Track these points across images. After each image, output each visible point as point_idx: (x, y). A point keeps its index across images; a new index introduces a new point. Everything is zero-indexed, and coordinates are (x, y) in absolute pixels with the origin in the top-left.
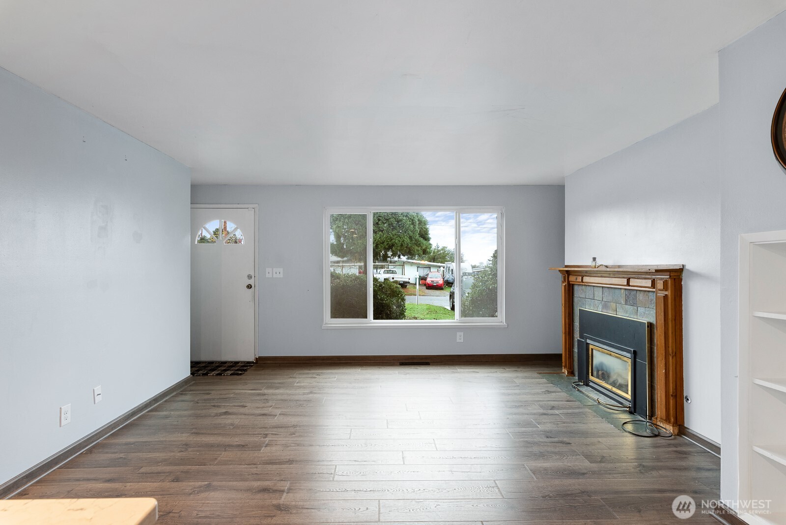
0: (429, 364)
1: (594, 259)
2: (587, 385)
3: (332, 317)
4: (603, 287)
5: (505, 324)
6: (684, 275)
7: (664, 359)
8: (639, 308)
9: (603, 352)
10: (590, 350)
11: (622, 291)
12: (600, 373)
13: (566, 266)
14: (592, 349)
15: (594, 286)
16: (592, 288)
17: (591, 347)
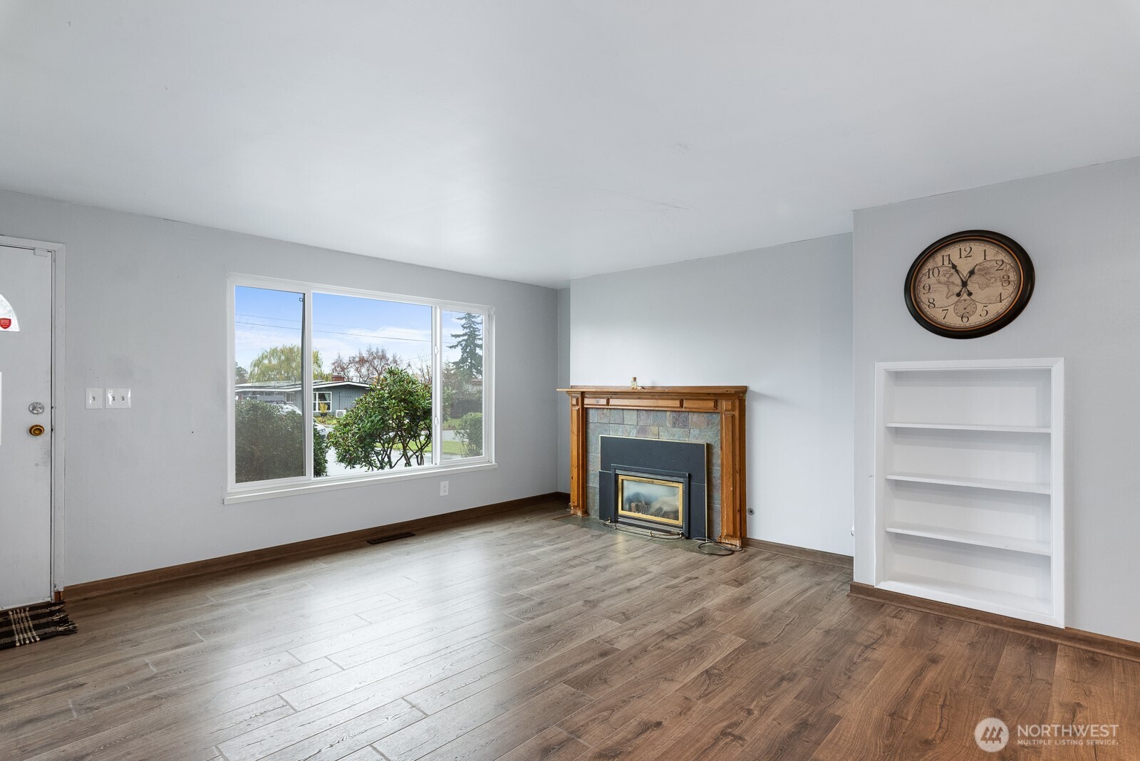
0: (414, 535)
1: (635, 379)
2: (616, 522)
3: (237, 481)
4: (637, 410)
5: (494, 463)
6: (748, 397)
7: (731, 478)
8: (692, 431)
9: (640, 482)
10: (620, 481)
11: (668, 413)
12: (633, 505)
13: (572, 387)
14: (622, 480)
15: (623, 409)
16: (621, 411)
17: (621, 478)
